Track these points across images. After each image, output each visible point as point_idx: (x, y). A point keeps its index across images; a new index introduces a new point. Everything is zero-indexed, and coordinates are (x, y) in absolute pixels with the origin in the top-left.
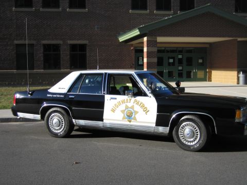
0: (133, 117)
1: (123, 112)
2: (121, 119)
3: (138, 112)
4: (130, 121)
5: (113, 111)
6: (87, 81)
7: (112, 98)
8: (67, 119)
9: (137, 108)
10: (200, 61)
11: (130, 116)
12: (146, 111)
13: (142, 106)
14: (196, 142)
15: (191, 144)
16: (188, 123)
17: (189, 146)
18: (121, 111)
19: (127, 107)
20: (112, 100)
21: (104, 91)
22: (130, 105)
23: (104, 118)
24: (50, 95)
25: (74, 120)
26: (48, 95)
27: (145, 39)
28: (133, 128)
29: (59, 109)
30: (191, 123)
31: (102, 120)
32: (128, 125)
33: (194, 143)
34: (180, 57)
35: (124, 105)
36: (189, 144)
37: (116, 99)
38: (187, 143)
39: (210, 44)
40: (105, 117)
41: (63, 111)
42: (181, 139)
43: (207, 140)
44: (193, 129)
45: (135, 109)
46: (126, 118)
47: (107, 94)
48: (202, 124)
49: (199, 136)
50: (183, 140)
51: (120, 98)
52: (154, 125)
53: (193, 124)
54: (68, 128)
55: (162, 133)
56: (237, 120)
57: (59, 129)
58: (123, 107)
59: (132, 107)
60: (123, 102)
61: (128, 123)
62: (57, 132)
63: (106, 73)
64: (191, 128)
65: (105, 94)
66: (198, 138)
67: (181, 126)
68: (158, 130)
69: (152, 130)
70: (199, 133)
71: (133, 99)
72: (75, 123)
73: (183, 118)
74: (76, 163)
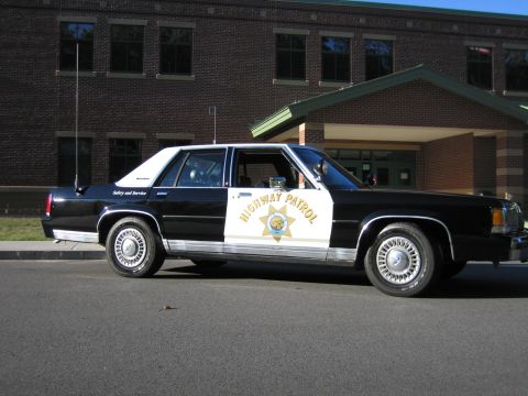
0: (284, 229)
1: (263, 219)
2: (260, 235)
3: (294, 220)
4: (278, 239)
5: (245, 218)
6: (192, 174)
7: (242, 194)
8: (151, 239)
9: (292, 211)
10: (404, 176)
11: (277, 229)
12: (311, 217)
13: (303, 206)
14: (412, 277)
15: (403, 281)
16: (396, 238)
17: (398, 287)
18: (261, 219)
19: (272, 211)
20: (242, 198)
21: (227, 180)
22: (278, 205)
23: (226, 233)
24: (119, 193)
25: (164, 241)
26: (115, 193)
27: (302, 127)
28: (284, 253)
29: (135, 220)
30: (401, 239)
31: (221, 238)
32: (273, 247)
33: (408, 280)
34: (366, 167)
35: (267, 206)
36: (398, 281)
37: (250, 194)
38: (393, 280)
39: (422, 145)
40: (227, 231)
41: (143, 224)
42: (381, 272)
43: (435, 272)
44: (406, 251)
45: (288, 215)
46: (270, 233)
47: (233, 186)
48: (424, 241)
49: (418, 264)
50: (384, 275)
51: (258, 193)
52: (326, 245)
53: (406, 241)
54: (153, 257)
55: (343, 261)
56: (494, 230)
57: (135, 261)
58: (264, 210)
59: (283, 210)
60: (265, 200)
61: (274, 243)
62: (130, 266)
63: (230, 149)
64: (403, 249)
65: (228, 186)
66: (417, 268)
67: (382, 245)
68: (335, 255)
69: (322, 256)
70: (418, 258)
71: (285, 194)
72: (167, 248)
73: (385, 230)
74: (168, 308)
